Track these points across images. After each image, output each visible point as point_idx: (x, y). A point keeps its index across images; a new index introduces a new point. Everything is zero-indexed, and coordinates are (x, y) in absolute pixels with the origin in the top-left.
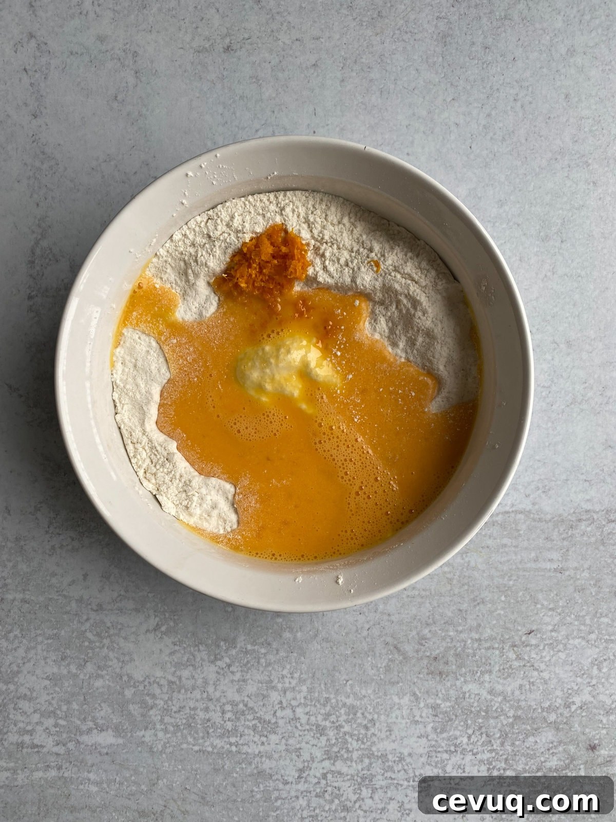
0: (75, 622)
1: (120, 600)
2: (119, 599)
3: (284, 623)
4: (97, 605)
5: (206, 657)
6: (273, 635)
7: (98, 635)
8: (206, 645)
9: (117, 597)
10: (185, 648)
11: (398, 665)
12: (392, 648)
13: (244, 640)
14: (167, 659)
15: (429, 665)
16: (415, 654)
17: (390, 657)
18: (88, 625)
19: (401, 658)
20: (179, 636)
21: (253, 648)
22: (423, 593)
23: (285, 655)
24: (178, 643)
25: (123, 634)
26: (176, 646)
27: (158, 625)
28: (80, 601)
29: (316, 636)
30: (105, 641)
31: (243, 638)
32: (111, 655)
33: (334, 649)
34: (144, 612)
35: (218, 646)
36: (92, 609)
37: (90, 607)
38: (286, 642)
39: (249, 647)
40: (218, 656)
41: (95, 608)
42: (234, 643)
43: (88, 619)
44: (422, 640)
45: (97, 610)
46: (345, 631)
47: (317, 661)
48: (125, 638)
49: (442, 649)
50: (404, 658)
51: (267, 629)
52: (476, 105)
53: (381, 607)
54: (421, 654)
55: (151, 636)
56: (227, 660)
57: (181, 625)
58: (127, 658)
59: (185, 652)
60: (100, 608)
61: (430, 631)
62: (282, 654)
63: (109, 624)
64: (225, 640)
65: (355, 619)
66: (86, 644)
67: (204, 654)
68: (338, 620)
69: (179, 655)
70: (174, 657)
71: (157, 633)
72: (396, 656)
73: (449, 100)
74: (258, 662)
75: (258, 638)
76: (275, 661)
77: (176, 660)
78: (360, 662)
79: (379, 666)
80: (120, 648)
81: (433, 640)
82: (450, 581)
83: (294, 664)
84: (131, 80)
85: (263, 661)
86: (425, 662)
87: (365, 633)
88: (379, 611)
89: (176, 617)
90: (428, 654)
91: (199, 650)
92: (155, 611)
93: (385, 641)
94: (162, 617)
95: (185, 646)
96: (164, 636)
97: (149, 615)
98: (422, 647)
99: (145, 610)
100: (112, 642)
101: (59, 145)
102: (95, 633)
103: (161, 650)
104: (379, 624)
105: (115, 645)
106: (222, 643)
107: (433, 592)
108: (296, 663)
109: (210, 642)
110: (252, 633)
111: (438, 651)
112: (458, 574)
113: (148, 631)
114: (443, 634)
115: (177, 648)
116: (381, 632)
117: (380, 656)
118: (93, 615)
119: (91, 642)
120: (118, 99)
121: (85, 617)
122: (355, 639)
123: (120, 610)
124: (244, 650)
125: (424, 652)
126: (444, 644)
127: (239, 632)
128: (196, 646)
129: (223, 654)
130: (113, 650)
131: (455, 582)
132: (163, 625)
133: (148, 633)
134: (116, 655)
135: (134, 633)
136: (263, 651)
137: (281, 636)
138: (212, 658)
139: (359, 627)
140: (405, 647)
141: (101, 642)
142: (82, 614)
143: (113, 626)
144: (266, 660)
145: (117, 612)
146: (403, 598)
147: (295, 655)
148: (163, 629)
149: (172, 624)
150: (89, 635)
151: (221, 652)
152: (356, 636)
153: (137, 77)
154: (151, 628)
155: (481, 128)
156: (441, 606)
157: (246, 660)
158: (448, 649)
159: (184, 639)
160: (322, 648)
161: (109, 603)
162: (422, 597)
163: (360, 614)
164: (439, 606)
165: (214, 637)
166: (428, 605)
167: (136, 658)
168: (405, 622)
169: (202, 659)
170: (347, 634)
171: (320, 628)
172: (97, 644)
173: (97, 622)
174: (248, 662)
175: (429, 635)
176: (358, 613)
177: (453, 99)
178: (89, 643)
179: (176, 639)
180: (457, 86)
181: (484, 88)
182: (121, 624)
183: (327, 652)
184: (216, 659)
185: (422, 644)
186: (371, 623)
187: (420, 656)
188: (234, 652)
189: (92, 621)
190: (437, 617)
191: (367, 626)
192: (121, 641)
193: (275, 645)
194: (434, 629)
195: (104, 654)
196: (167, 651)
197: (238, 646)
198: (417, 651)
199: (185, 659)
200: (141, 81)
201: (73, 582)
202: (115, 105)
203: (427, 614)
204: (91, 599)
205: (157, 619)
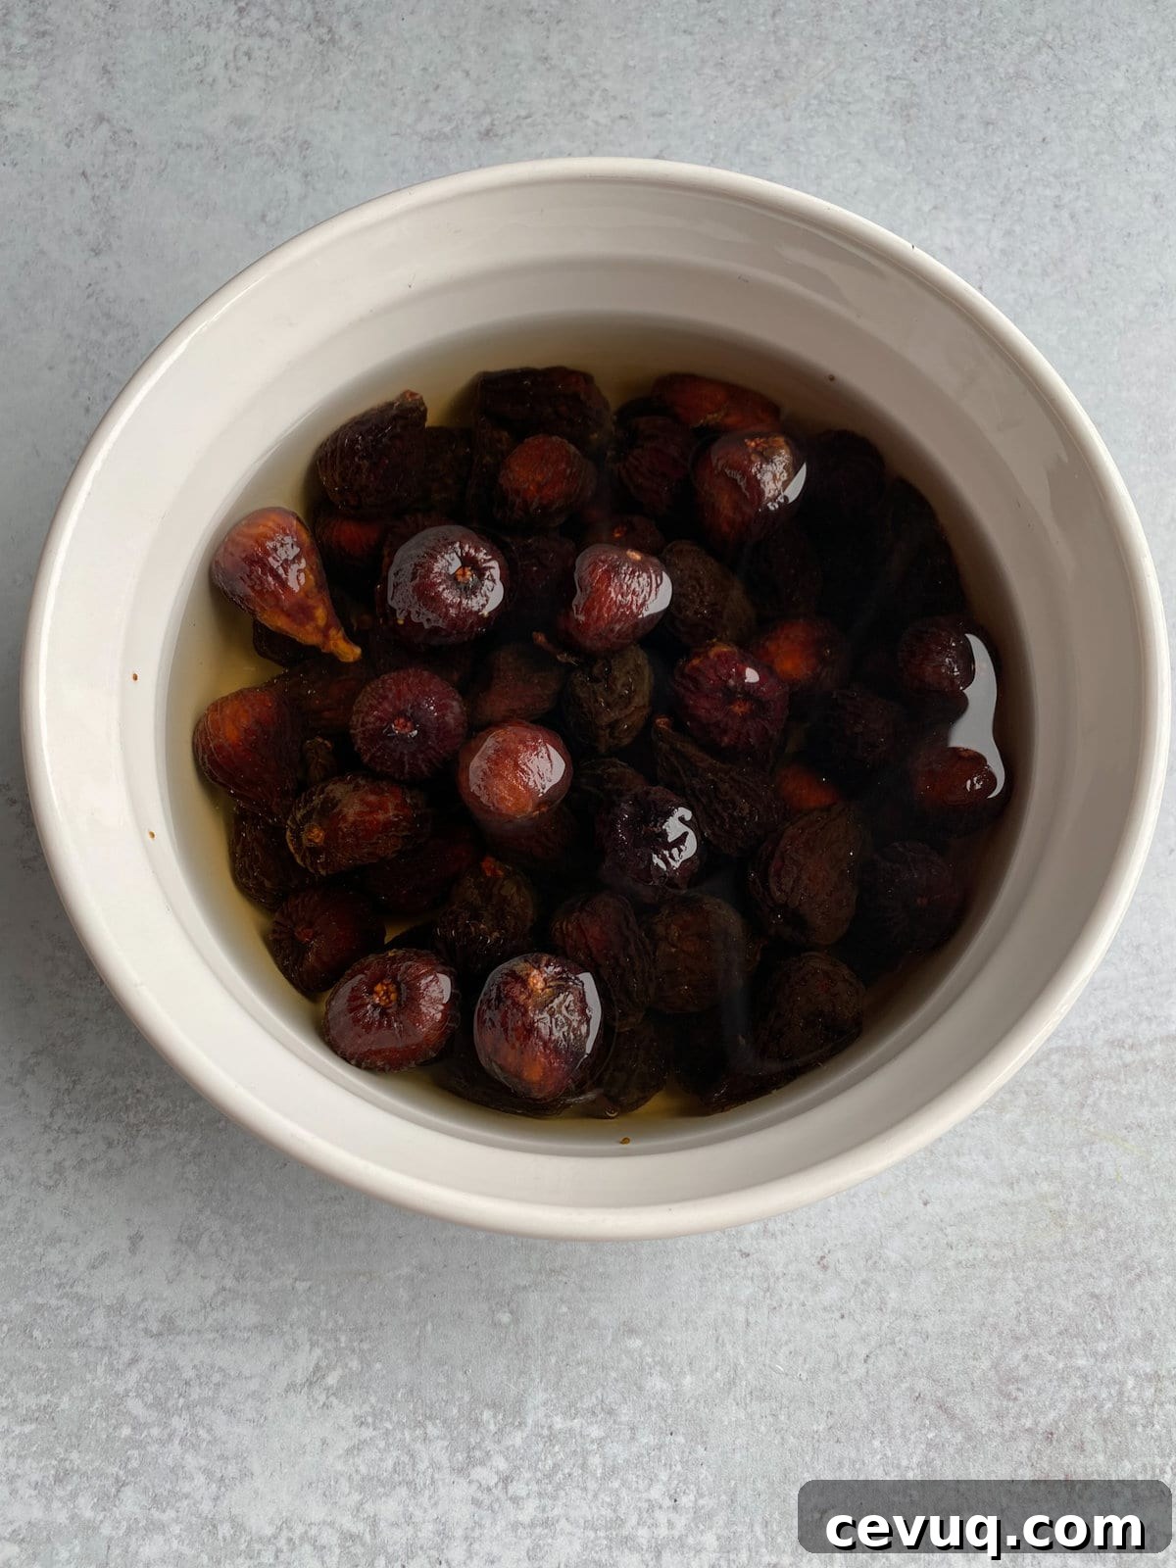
0: (100, 1370)
1: (223, 1303)
2: (220, 1299)
3: (648, 1350)
4: (162, 1321)
5: (443, 1458)
6: (621, 1385)
7: (159, 1404)
8: (444, 1422)
9: (215, 1295)
10: (387, 1432)
11: (953, 1459)
12: (932, 1409)
13: (545, 1404)
14: (339, 1467)
15: (1034, 1455)
16: (994, 1425)
17: (931, 1435)
18: (133, 1377)
19: (959, 1437)
20: (373, 1400)
21: (569, 1424)
22: (996, 1254)
23: (653, 1441)
24: (370, 1420)
25: (225, 1398)
26: (363, 1428)
27: (317, 1367)
28: (117, 1309)
29: (732, 1383)
30: (175, 1421)
31: (541, 1396)
32: (191, 1461)
33: (782, 1418)
34: (283, 1334)
35: (477, 1423)
36: (146, 1330)
37: (141, 1325)
38: (654, 1403)
39: (559, 1423)
40: (478, 1454)
41: (154, 1327)
42: (519, 1412)
43: (134, 1361)
44: (1007, 1383)
45: (160, 1334)
46: (807, 1367)
47: (738, 1456)
48: (231, 1412)
49: (1063, 1407)
50: (969, 1438)
51: (603, 1368)
52: (980, 216)
53: (893, 1295)
54: (1010, 1424)
55: (299, 1401)
56: (501, 1464)
57: (378, 1366)
58: (232, 1470)
59: (388, 1445)
60: (169, 1326)
61: (1026, 1357)
62: (646, 1438)
63: (189, 1374)
64: (495, 1406)
65: (831, 1331)
66: (126, 1431)
67: (439, 1450)
68: (785, 1337)
69: (371, 1454)
70: (358, 1461)
71: (316, 1391)
72: (946, 1432)
73: (926, 208)
74: (584, 1466)
75: (582, 1397)
76: (627, 1461)
77: (363, 1469)
78: (853, 1455)
79: (904, 1463)
80: (214, 1441)
81: (1039, 1382)
82: (1059, 1217)
83: (679, 1468)
84: (295, 188)
85: (595, 1461)
86: (1024, 1445)
87: (859, 1370)
88: (889, 1307)
89: (365, 1346)
90: (1029, 1423)
91: (425, 1438)
92: (312, 1331)
93: (912, 1389)
94: (330, 1346)
95: (389, 1426)
96: (334, 1401)
97: (295, 1341)
98: (1011, 1404)
99: (286, 1328)
100: (195, 1423)
101: (142, 300)
102: (150, 1399)
103: (324, 1442)
104: (893, 1343)
105: (202, 1432)
106: (487, 1415)
107: (1021, 1252)
108: (684, 1463)
109: (455, 1411)
110: (565, 1381)
111: (1052, 1415)
112: (1075, 1198)
113: (291, 1387)
114: (1061, 1365)
115: (367, 1433)
116: (900, 1364)
117: (903, 1435)
118: (149, 1349)
119: (138, 1426)
120: (268, 219)
121: (127, 1355)
122: (834, 1387)
123: (221, 1330)
124: (546, 1432)
125: (1018, 1417)
126: (1066, 1392)
127: (533, 1380)
128: (420, 1424)
129: (489, 1445)
130: (195, 1447)
131: (1071, 1220)
132: (330, 1368)
133: (291, 1394)
134: (203, 1462)
135: (253, 1395)
136: (595, 1432)
137: (640, 1389)
138: (460, 1457)
139: (842, 1353)
140: (967, 1404)
141: (166, 1425)
142: (120, 1345)
143: (199, 1377)
144: (604, 1457)
145: (211, 1336)
146: (946, 1269)
147: (681, 1439)
148: (332, 1380)
149: (355, 1364)
150: (135, 1406)
151: (483, 1440)
152: (837, 1380)
153: (307, 183)
154: (300, 1378)
155: (996, 255)
156: (1046, 1288)
157: (550, 1462)
158: (1078, 1406)
159: (387, 1408)
160: (750, 1416)
161: (192, 1312)
162: (995, 1266)
163: (843, 1317)
164: (1039, 1287)
165: (467, 1399)
166: (1011, 1285)
167: (256, 1468)
168: (957, 1334)
169: (435, 1466)
170: (813, 1373)
171: (742, 1361)
172: (155, 1431)
173: (159, 1365)
174: (556, 1467)
175: (1024, 1370)
176: (837, 1315)
177: (935, 208)
178: (134, 1428)
179: (366, 1408)
180: (939, 186)
181: (994, 188)
182: (221, 1369)
183: (763, 1429)
184: (471, 1462)
185: (1008, 1396)
186: (873, 1341)
187: (1007, 1429)
188: (517, 1439)
189: (144, 1365)
190: (1040, 1317)
191: (862, 1350)
192: (220, 1420)
193: (625, 1414)
194: (1034, 1351)
195: (170, 1462)
196: (344, 1444)
197: (530, 1422)
198: (999, 1416)
199: (389, 1463)
200: (314, 189)
201: (104, 1257)
202: (262, 230)
203: (1013, 1311)
204: (146, 1304)
205: (318, 1352)
